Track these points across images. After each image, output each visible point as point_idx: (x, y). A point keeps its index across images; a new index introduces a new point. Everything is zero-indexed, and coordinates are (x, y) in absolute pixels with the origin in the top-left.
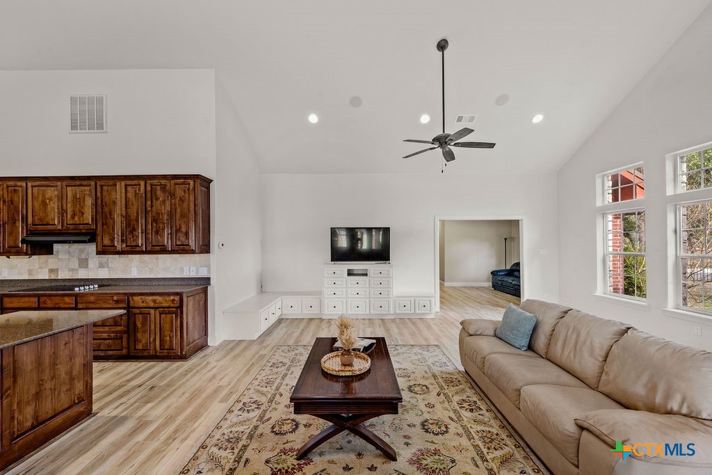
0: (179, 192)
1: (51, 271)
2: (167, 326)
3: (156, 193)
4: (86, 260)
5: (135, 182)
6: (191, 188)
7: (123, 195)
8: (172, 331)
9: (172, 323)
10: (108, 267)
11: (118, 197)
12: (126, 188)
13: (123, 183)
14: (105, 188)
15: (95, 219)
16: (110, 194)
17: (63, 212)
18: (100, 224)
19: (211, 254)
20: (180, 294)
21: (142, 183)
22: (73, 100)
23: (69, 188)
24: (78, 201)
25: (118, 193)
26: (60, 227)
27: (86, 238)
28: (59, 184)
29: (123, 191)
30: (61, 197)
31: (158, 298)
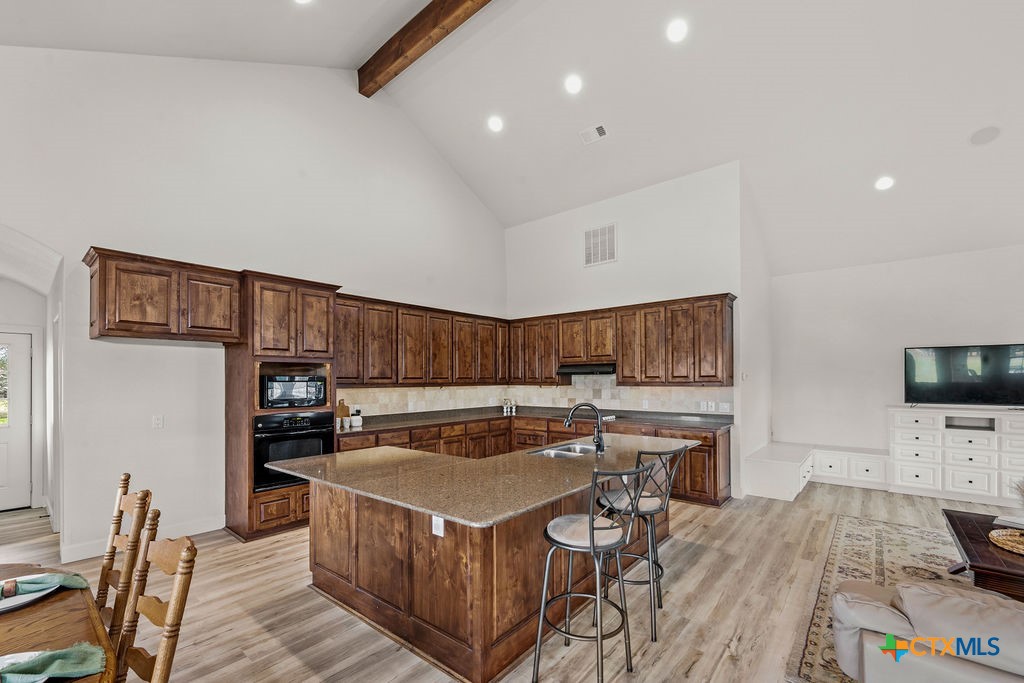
0: (704, 316)
1: (570, 400)
2: (699, 466)
3: (676, 319)
4: (600, 391)
5: (654, 309)
6: (718, 309)
7: (643, 324)
8: (704, 472)
9: (704, 463)
10: (619, 398)
11: (638, 326)
12: (645, 316)
13: (642, 312)
14: (625, 318)
15: (615, 351)
16: (630, 325)
17: (587, 344)
18: (620, 355)
19: (734, 388)
20: (713, 432)
21: (662, 309)
22: (587, 235)
23: (593, 322)
24: (600, 333)
25: (638, 323)
26: (585, 359)
28: (584, 318)
29: (643, 320)
30: (586, 331)
31: (688, 434)
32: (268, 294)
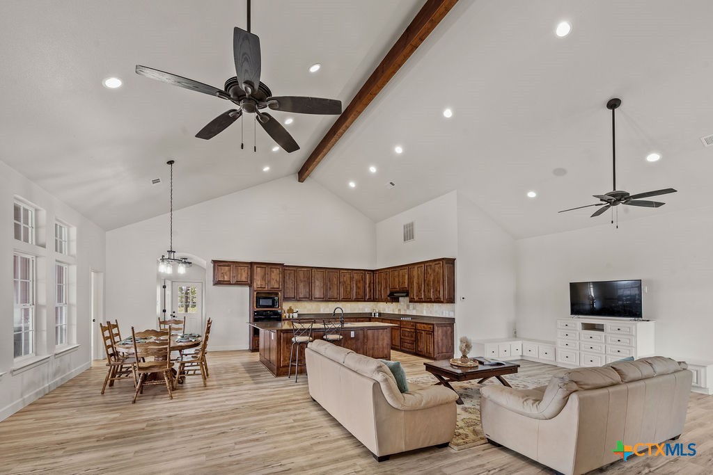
0: (436, 269)
1: (399, 310)
2: (428, 341)
3: (428, 270)
4: (407, 305)
7: (417, 273)
8: (430, 344)
10: (416, 309)
12: (418, 269)
14: (411, 270)
15: (408, 285)
16: (413, 273)
17: (399, 282)
18: (410, 287)
19: (455, 304)
20: (433, 324)
22: (405, 227)
23: (401, 271)
24: (403, 277)
26: (399, 289)
27: (405, 294)
28: (398, 269)
30: (399, 275)
31: (425, 325)
32: (259, 269)
